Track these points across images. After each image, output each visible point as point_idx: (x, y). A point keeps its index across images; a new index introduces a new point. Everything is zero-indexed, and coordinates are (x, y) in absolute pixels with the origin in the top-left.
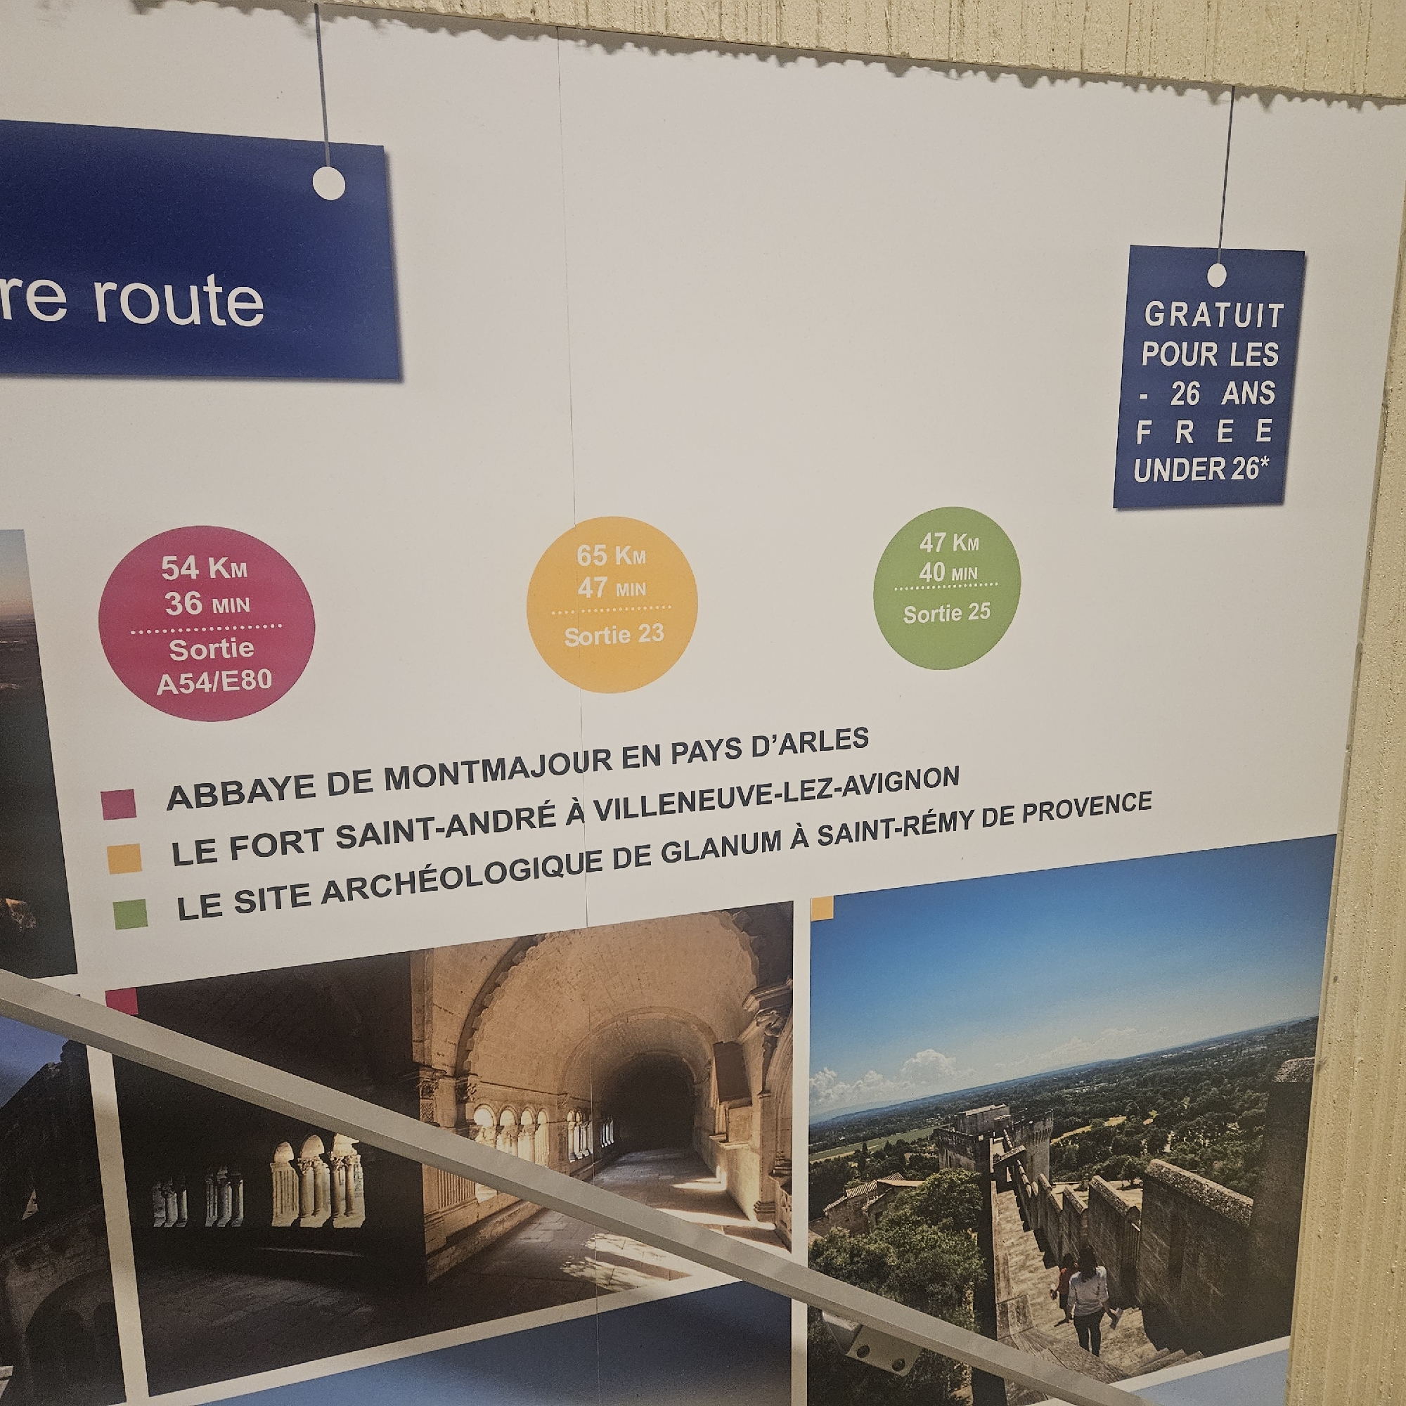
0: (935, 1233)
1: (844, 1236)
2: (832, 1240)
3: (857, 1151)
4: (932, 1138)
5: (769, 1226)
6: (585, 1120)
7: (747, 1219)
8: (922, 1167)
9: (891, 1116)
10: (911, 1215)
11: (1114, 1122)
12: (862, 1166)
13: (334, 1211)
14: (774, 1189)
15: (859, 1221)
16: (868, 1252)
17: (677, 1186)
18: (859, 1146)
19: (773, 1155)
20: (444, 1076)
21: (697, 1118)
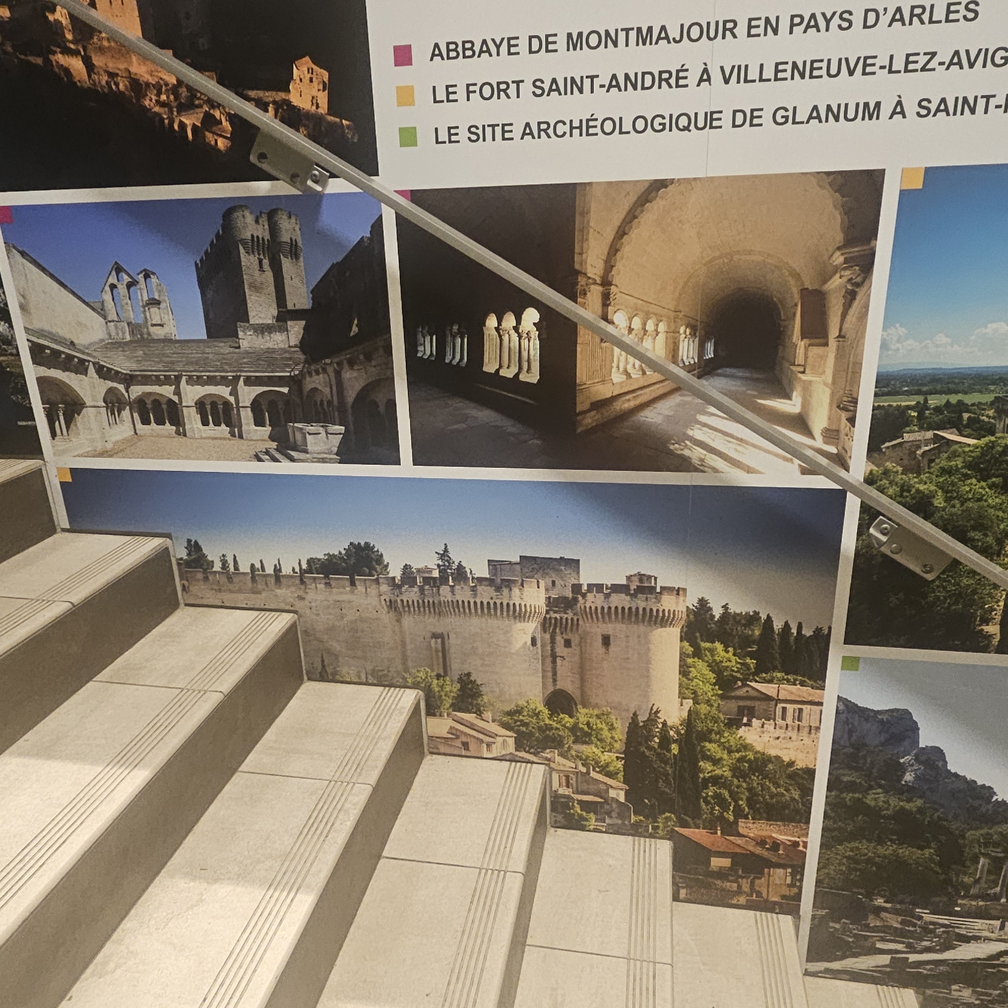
0: (982, 488)
1: (897, 472)
2: (886, 473)
3: (918, 403)
4: (992, 403)
5: (833, 450)
6: (693, 334)
7: (814, 438)
8: (978, 428)
9: (955, 378)
10: (962, 468)
12: (921, 417)
13: (520, 368)
14: (839, 420)
15: (913, 462)
16: (918, 491)
17: (759, 401)
18: (921, 399)
19: (842, 392)
20: (595, 283)
21: (781, 348)
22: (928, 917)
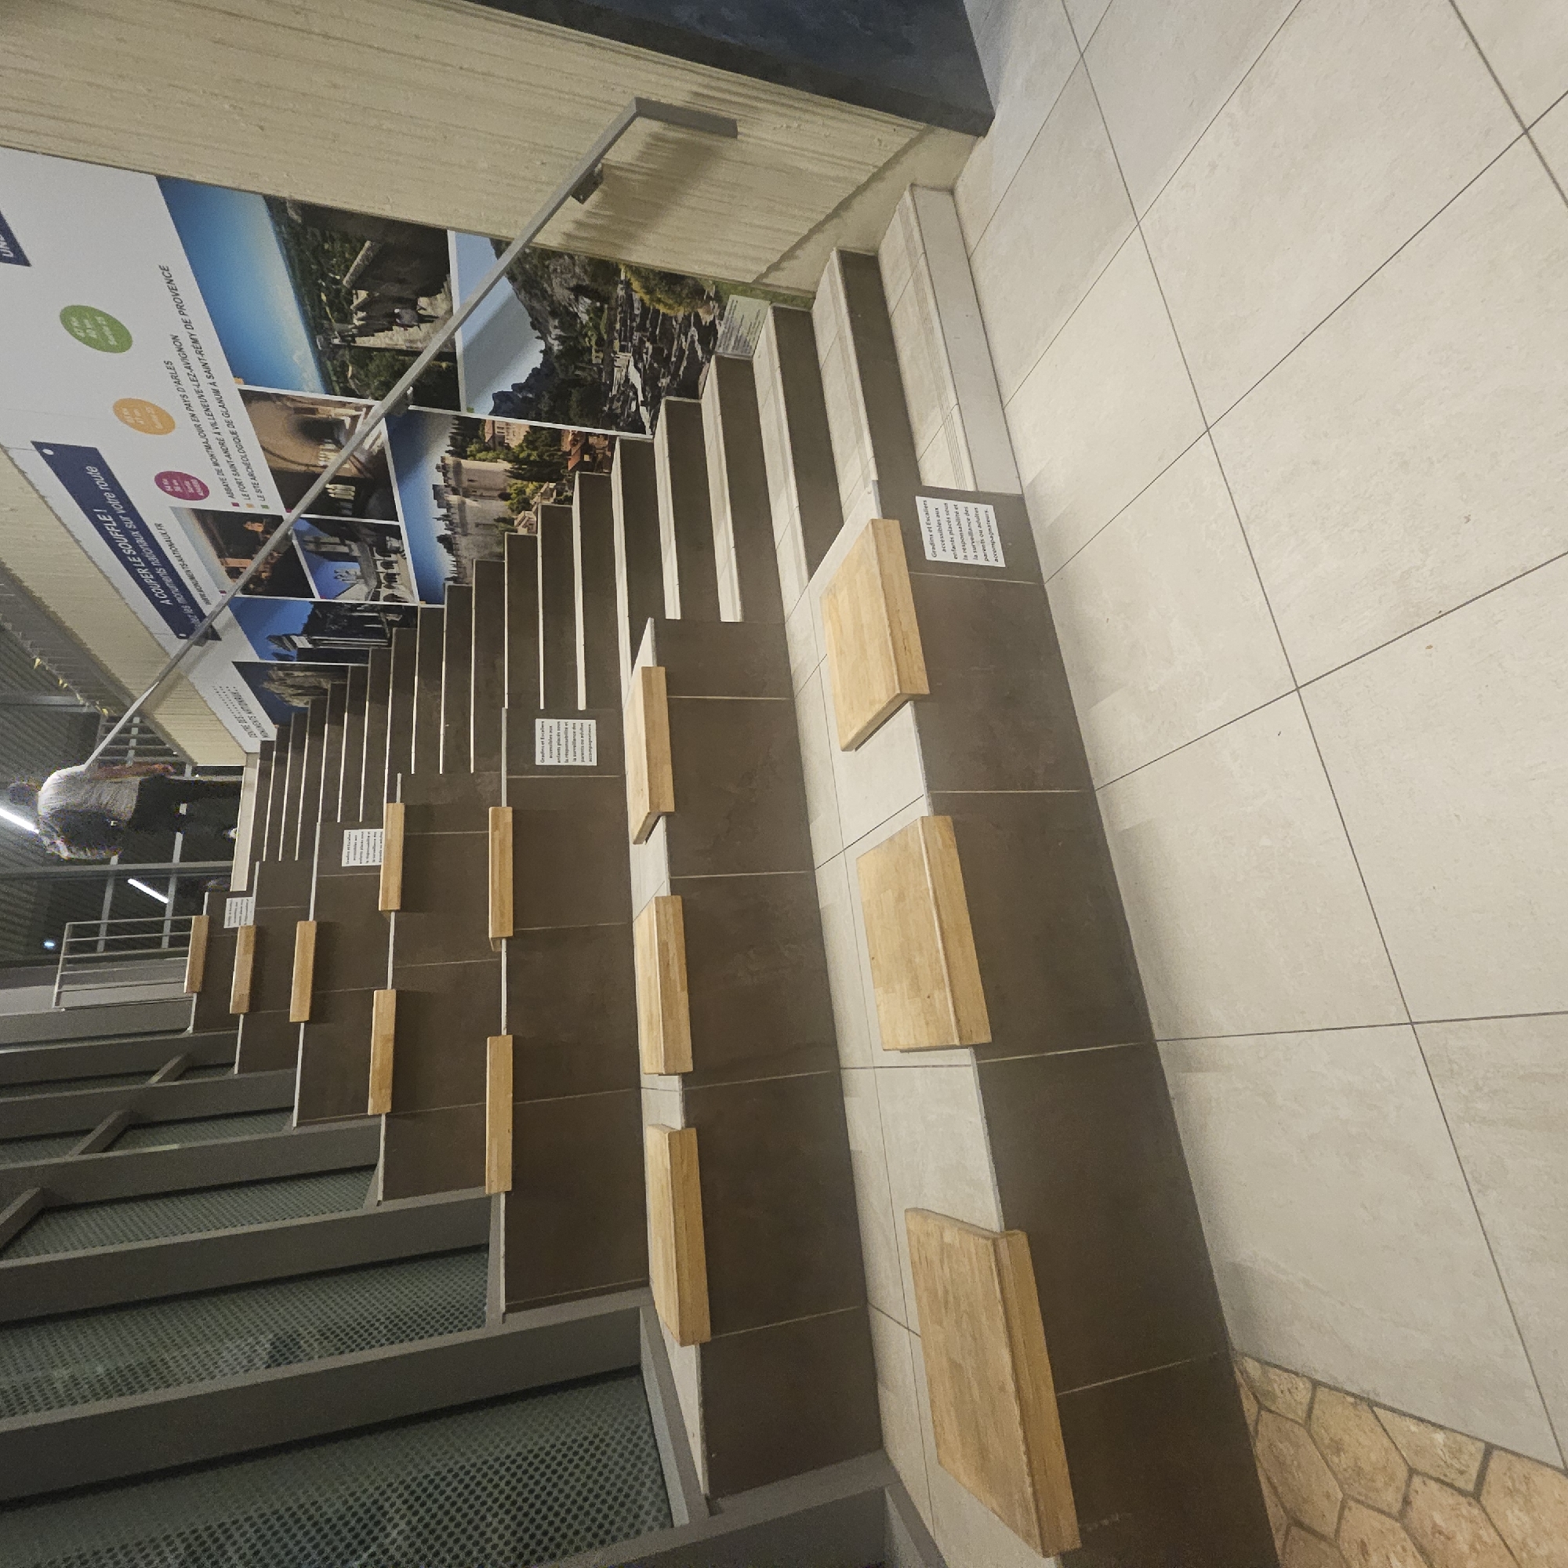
1: (371, 391)
2: (372, 394)
9: (322, 372)
12: (342, 382)
13: (351, 490)
14: (350, 406)
18: (334, 382)
19: (337, 405)
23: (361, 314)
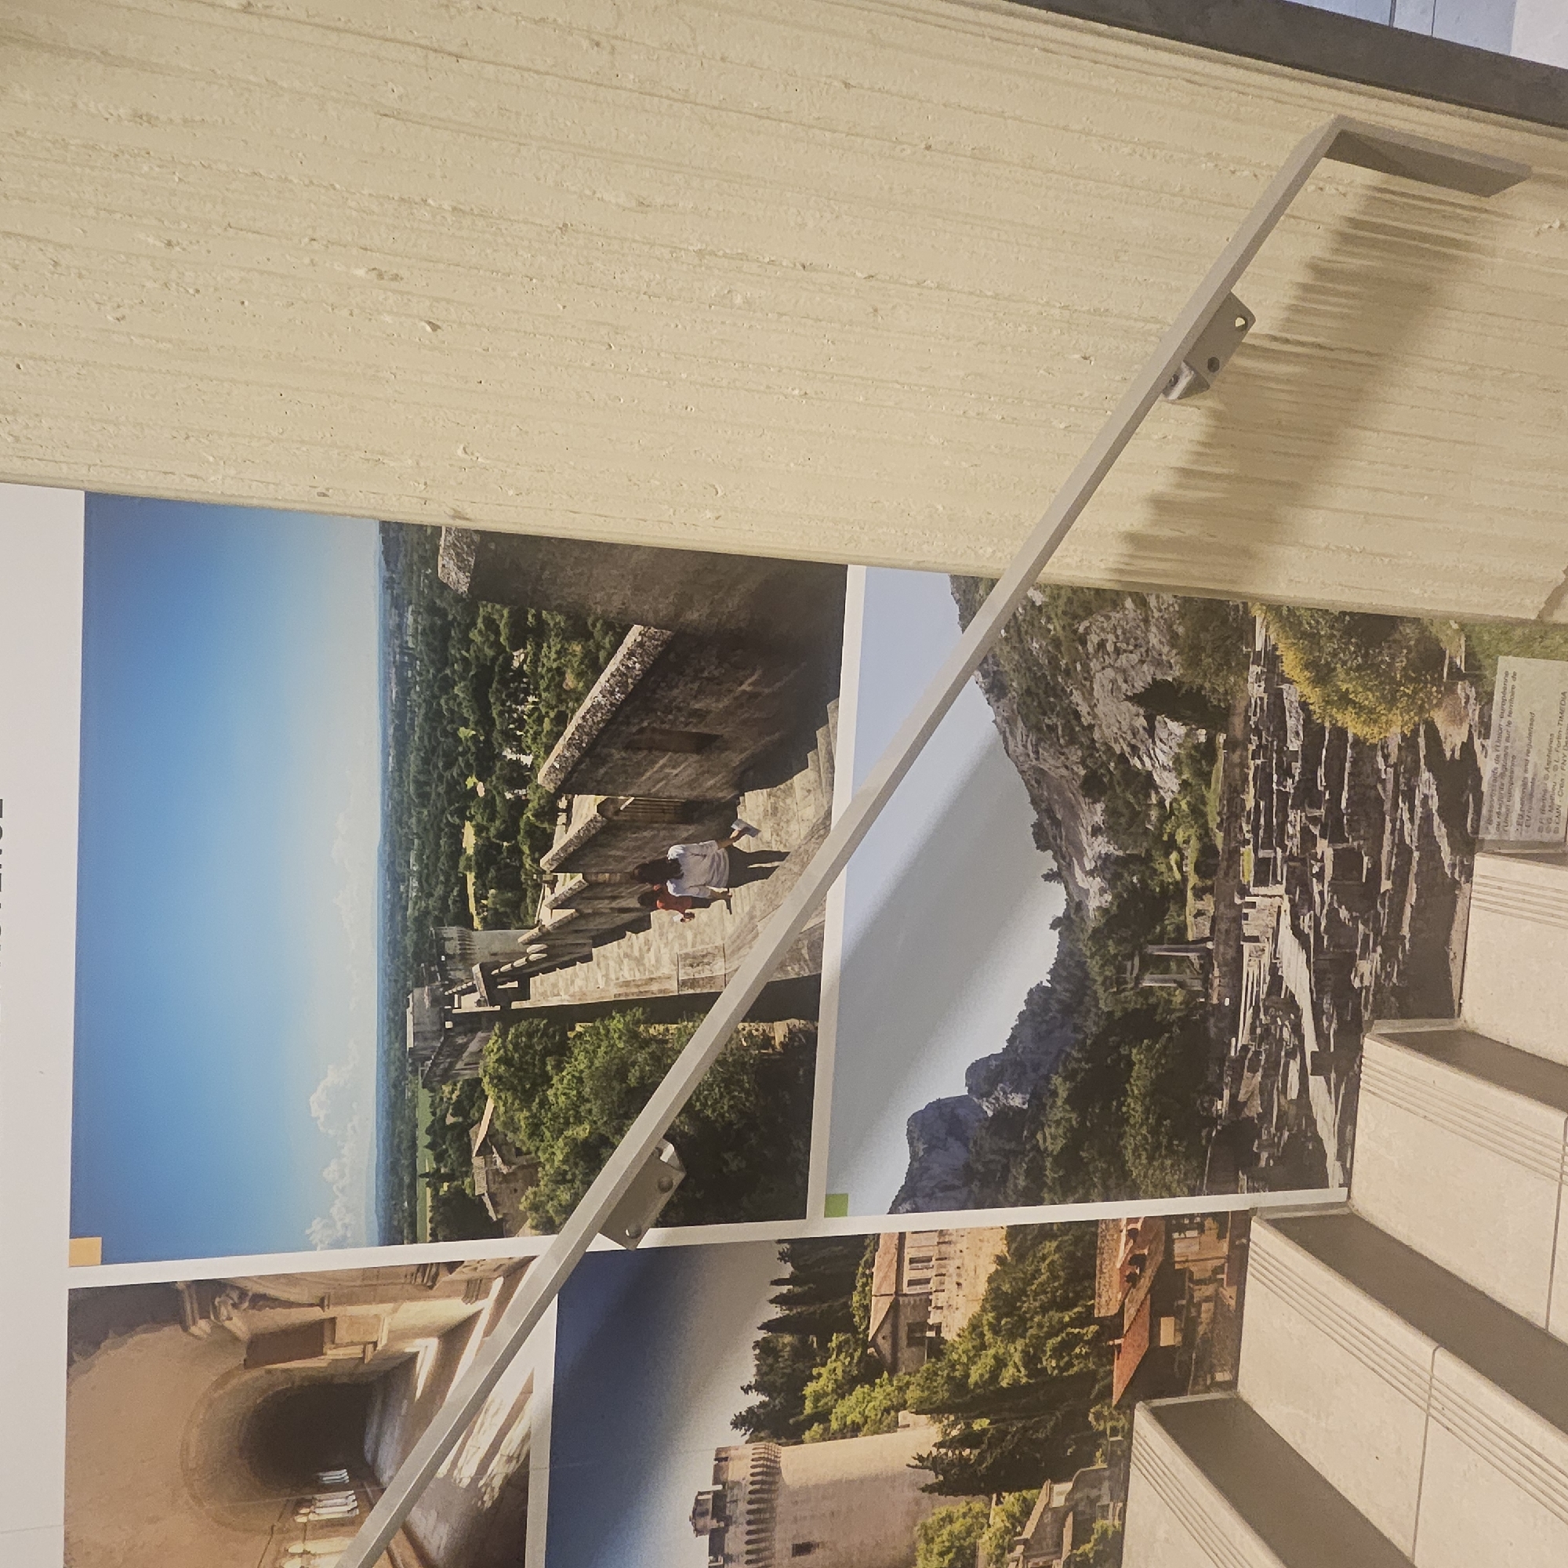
0: (561, 1080)
1: (535, 1193)
2: (535, 1207)
3: (428, 1184)
4: (432, 1090)
5: (498, 1284)
6: (310, 1503)
7: (477, 1315)
8: (473, 1094)
9: (392, 1144)
10: (530, 1110)
11: (469, 840)
12: (450, 1177)
14: (452, 1282)
15: (520, 1175)
16: (565, 1161)
17: (418, 1394)
18: (422, 1182)
19: (409, 1287)
21: (336, 1381)
22: (1243, 1037)
23: (568, 882)
